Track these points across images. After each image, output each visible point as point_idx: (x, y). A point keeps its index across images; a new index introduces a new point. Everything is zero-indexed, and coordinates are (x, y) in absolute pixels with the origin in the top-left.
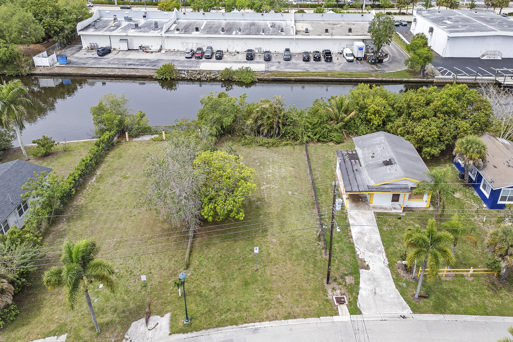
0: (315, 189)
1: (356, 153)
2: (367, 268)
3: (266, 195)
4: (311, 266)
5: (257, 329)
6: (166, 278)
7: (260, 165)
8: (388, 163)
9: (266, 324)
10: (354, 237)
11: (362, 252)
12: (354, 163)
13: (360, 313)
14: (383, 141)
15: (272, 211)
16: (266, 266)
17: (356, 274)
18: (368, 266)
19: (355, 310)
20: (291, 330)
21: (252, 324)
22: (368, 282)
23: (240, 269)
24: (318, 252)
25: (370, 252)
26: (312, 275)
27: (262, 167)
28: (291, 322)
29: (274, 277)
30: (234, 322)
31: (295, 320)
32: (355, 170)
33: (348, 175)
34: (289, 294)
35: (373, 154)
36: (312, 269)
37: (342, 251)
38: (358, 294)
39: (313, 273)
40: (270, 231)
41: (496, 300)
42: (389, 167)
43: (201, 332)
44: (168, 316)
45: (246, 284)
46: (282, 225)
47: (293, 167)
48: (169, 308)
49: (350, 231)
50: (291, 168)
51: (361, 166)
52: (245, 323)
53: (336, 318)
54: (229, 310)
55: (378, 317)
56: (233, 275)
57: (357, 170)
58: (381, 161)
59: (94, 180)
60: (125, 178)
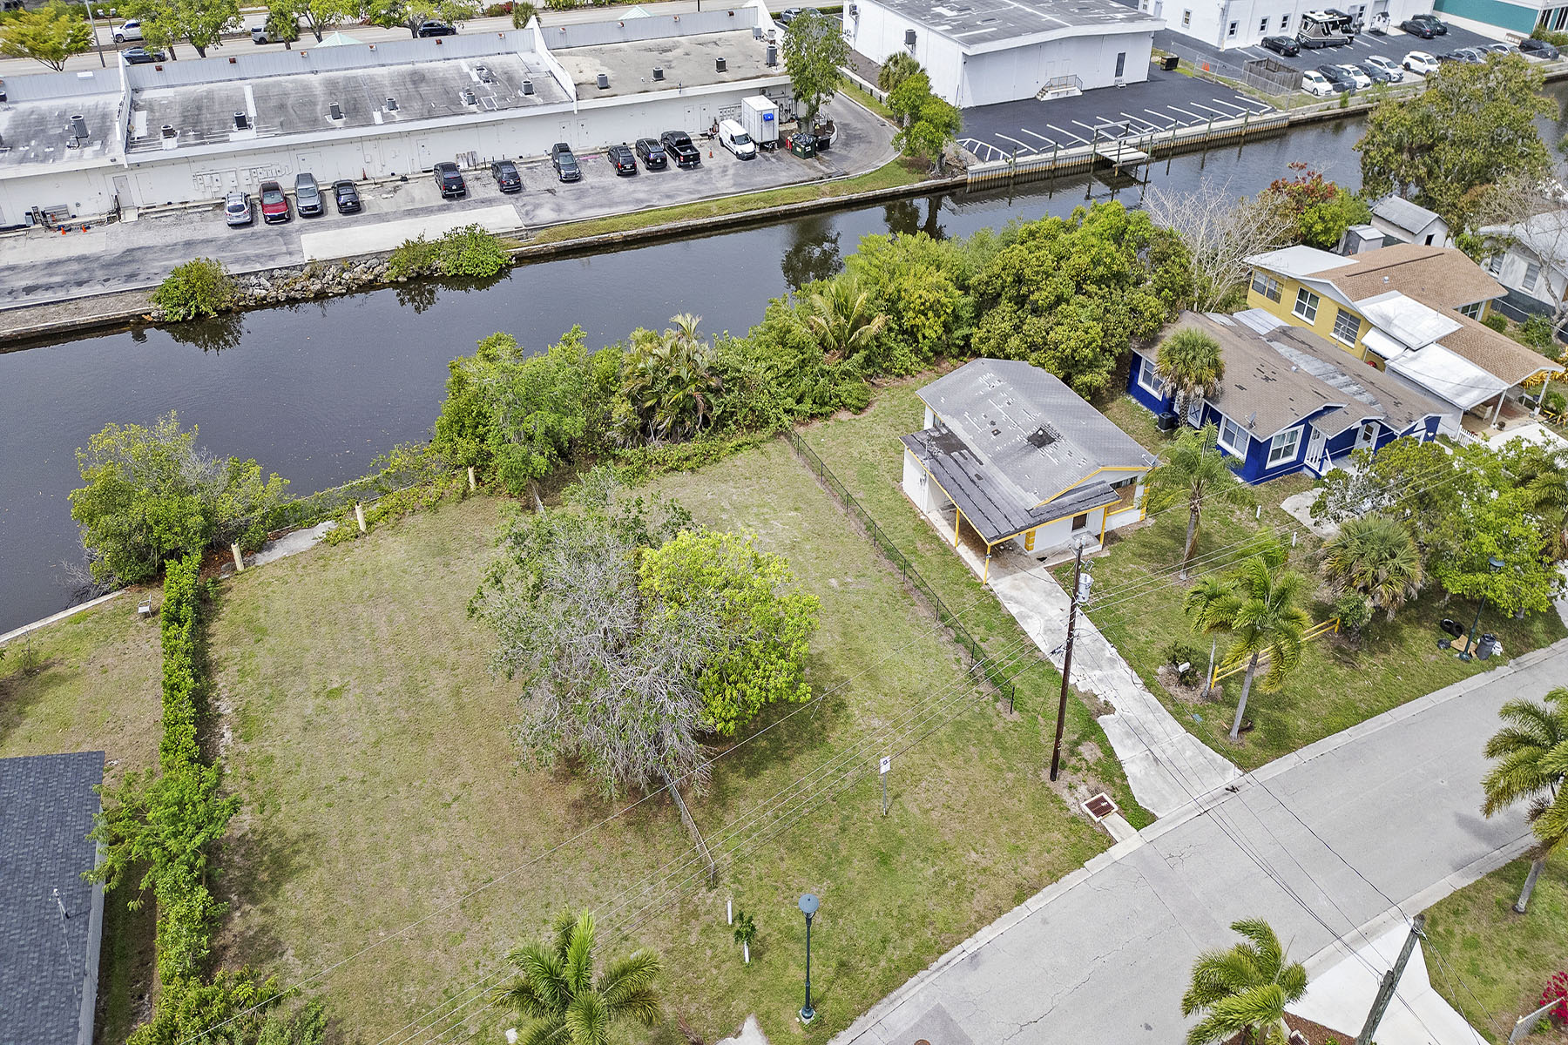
1: (950, 431)
2: (1108, 709)
4: (996, 752)
5: (974, 956)
6: (676, 933)
8: (1041, 440)
9: (986, 934)
10: (1043, 647)
11: (1078, 676)
12: (961, 459)
13: (1153, 818)
14: (997, 384)
15: (822, 648)
16: (898, 796)
17: (1093, 731)
18: (1106, 703)
19: (1141, 818)
20: (1045, 922)
21: (958, 949)
22: (1129, 742)
23: (843, 830)
24: (990, 711)
25: (1093, 669)
26: (1010, 775)
28: (1033, 903)
29: (935, 815)
30: (916, 965)
31: (1040, 895)
32: (975, 479)
33: (968, 496)
34: (990, 841)
35: (993, 423)
36: (1001, 759)
38: (1124, 777)
39: (1010, 769)
40: (851, 699)
41: (1361, 683)
42: (1049, 449)
43: (856, 1025)
44: (750, 1025)
45: (884, 860)
46: (871, 676)
47: (796, 509)
48: (739, 1005)
49: (1024, 633)
50: (793, 514)
51: (981, 464)
52: (940, 953)
53: (1115, 852)
54: (885, 941)
55: (1191, 811)
56: (837, 852)
57: (978, 476)
58: (1021, 438)
59: (228, 735)
60: (332, 694)
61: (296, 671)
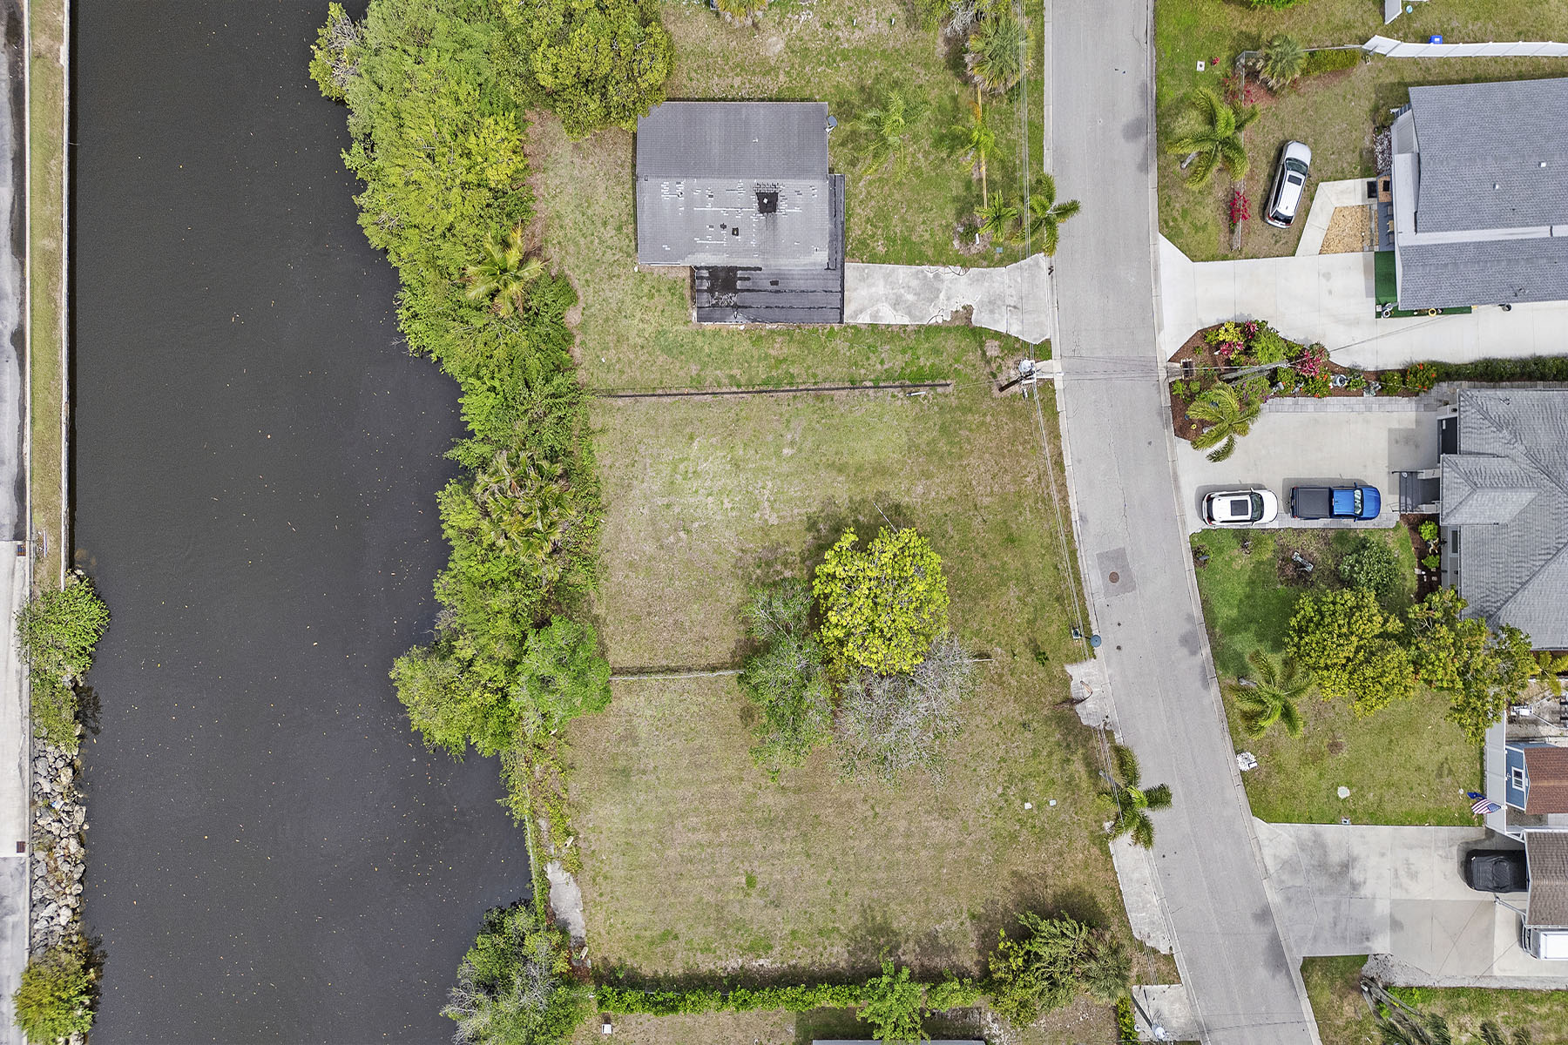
0: (767, 388)
1: (707, 268)
2: (968, 310)
3: (796, 511)
4: (969, 417)
5: (1081, 517)
6: (1007, 692)
7: (688, 532)
8: (768, 203)
9: (1072, 501)
10: (906, 321)
11: (938, 314)
12: (748, 284)
13: (1048, 341)
14: (680, 188)
15: (846, 496)
16: (976, 505)
17: (979, 335)
18: (964, 307)
19: (1043, 351)
20: (1079, 461)
21: (1074, 524)
22: (997, 316)
23: (984, 556)
24: (942, 400)
25: (938, 297)
26: (988, 418)
27: (696, 525)
28: (1067, 461)
29: (996, 489)
30: (1073, 554)
31: (1064, 453)
32: (775, 288)
33: (791, 307)
34: (1024, 462)
35: (724, 227)
36: (976, 417)
37: (936, 351)
38: (1017, 339)
39: (985, 415)
40: (895, 497)
42: (782, 205)
43: (1089, 608)
44: (1070, 669)
45: (1011, 540)
46: (881, 470)
47: (691, 438)
48: (1056, 671)
49: (888, 326)
51: (760, 269)
52: (1072, 537)
53: (1058, 385)
54: (1056, 567)
55: (1053, 311)
56: (996, 568)
57: (774, 283)
58: (757, 218)
59: (761, 962)
60: (751, 882)
61: (720, 908)
